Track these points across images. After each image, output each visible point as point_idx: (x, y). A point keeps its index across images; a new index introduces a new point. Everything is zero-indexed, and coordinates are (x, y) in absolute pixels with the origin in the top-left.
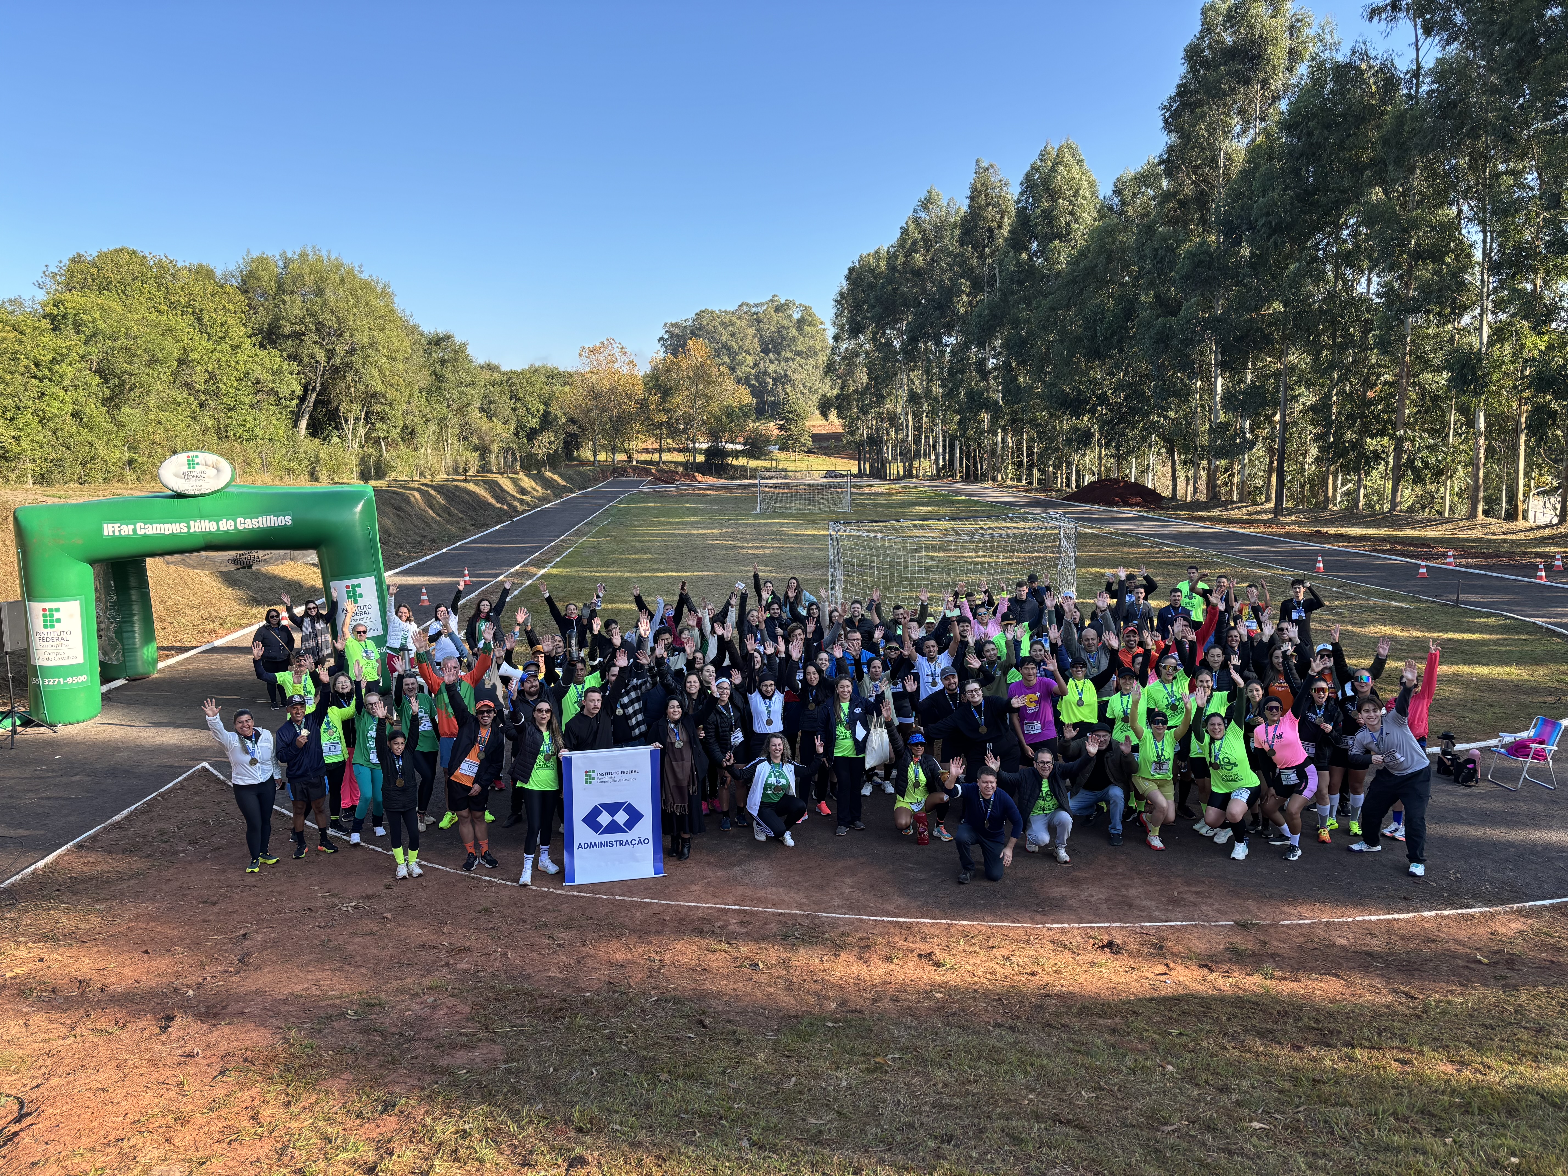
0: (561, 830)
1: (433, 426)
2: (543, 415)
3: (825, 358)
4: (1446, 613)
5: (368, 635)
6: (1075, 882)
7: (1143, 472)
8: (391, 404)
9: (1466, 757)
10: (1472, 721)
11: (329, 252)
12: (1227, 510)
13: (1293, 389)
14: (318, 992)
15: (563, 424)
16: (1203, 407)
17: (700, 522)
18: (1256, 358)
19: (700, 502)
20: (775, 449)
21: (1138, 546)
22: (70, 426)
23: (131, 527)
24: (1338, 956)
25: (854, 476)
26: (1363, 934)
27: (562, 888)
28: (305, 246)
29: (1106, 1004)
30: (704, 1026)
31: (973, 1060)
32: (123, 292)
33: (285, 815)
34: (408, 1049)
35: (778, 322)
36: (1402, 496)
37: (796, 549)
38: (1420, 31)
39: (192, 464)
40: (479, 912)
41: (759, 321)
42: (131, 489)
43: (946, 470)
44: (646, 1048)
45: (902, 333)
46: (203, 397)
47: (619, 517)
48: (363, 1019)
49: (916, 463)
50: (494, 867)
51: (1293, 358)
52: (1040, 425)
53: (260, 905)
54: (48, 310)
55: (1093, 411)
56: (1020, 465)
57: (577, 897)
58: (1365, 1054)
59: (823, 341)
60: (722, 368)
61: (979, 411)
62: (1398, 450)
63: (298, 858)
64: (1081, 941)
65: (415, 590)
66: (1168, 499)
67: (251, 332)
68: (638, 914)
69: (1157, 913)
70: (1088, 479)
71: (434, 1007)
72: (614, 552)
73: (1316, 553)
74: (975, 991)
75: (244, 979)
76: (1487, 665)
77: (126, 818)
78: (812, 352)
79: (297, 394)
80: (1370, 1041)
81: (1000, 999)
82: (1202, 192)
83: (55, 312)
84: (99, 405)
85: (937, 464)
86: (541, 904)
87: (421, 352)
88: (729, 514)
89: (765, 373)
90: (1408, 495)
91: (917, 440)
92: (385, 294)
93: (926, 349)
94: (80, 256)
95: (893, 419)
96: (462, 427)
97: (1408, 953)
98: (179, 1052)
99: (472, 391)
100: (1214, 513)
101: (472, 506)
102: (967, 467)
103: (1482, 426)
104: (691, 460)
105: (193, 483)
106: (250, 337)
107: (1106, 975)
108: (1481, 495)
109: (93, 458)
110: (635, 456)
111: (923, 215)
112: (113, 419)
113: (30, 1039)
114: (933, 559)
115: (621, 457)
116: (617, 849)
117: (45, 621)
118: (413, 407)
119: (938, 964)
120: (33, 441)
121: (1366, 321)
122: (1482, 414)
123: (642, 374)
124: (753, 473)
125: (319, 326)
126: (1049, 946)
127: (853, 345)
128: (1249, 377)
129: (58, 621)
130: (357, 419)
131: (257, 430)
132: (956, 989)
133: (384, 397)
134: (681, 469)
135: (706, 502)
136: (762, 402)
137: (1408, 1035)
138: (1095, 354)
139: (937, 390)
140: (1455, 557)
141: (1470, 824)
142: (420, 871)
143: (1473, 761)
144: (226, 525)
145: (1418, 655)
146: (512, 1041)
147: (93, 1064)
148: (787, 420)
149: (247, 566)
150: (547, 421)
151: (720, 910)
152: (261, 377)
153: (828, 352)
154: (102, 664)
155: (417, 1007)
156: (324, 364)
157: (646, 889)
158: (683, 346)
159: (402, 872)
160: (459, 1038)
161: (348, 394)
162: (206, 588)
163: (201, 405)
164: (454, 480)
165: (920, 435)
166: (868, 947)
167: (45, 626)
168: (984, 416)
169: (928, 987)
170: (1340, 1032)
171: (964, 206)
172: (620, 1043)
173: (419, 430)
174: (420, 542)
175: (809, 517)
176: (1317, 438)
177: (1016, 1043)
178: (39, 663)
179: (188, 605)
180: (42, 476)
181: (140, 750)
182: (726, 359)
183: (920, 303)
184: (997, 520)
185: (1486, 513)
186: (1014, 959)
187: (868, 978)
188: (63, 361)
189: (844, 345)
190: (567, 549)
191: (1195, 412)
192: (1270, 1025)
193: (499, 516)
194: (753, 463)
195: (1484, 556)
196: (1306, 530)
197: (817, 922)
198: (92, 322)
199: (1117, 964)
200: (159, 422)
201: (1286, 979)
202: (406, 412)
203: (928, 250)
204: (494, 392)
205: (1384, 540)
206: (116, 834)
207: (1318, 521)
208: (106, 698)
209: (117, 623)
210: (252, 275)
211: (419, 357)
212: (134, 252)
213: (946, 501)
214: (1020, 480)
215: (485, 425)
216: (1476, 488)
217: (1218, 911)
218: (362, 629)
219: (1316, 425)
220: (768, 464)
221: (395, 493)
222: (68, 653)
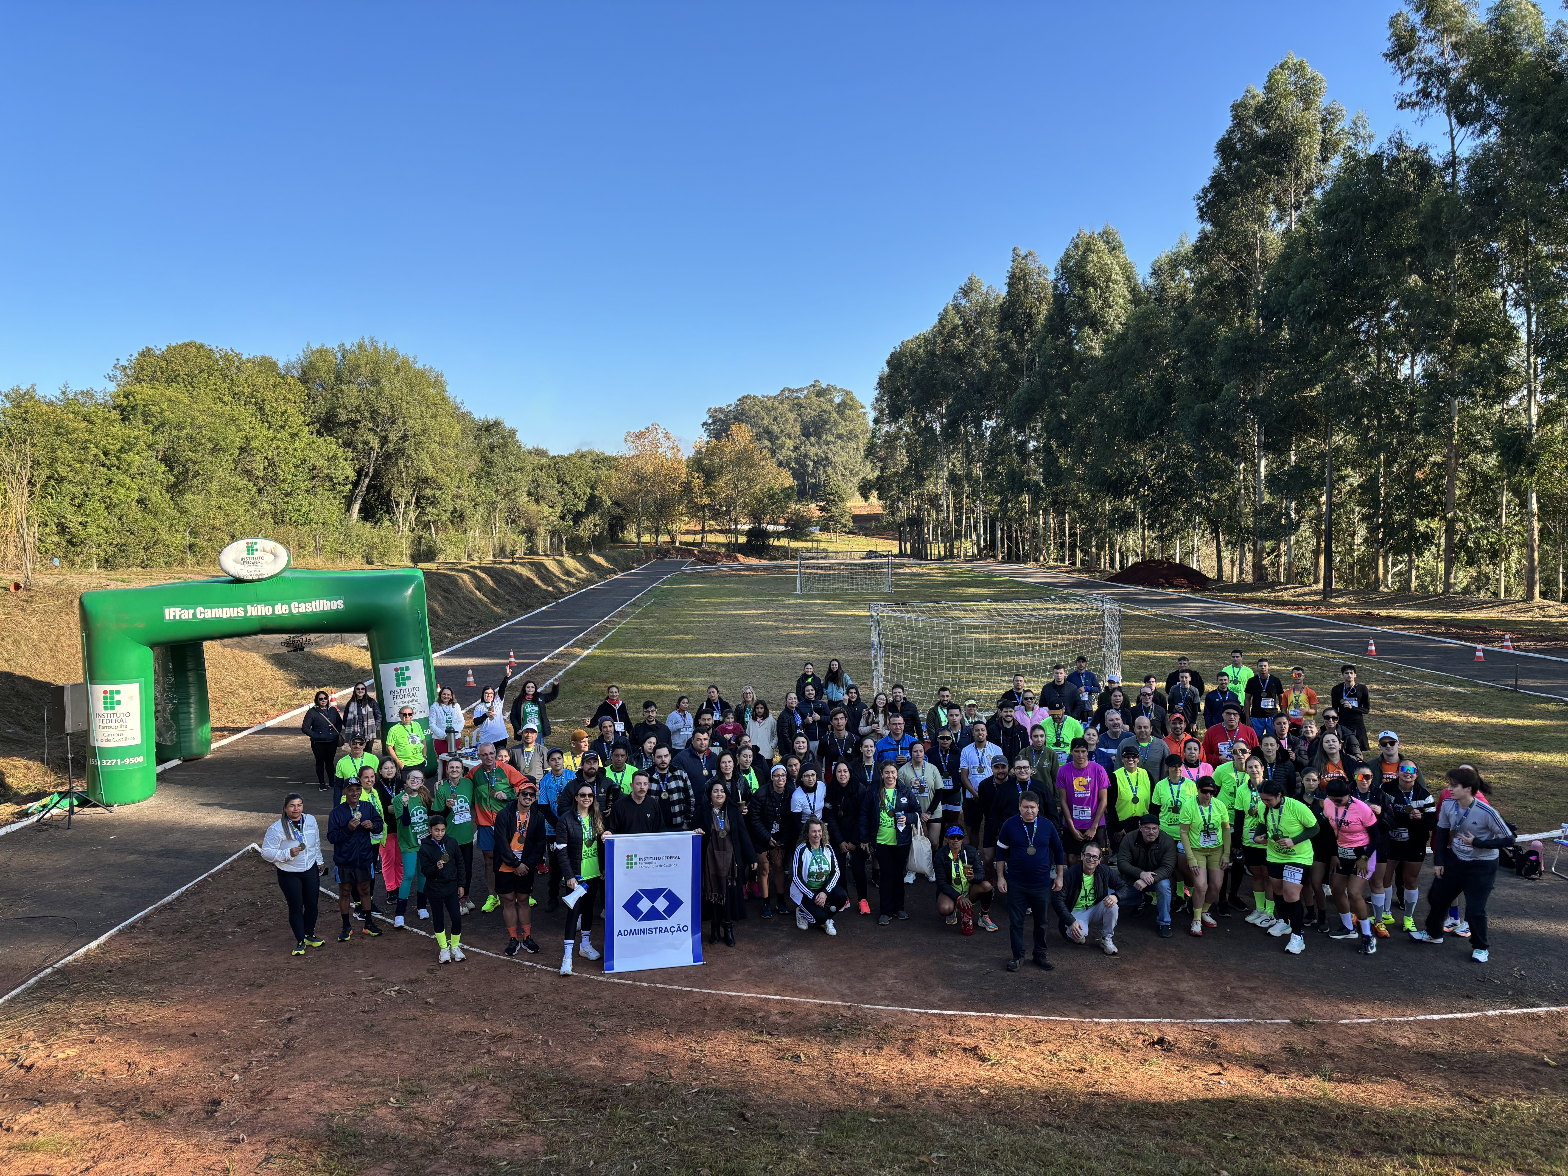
0: (602, 915)
1: (482, 510)
2: (589, 499)
3: (866, 441)
4: (1505, 698)
5: (414, 717)
6: (1122, 975)
7: (1187, 554)
8: (441, 489)
9: (1528, 849)
10: (1534, 810)
11: (385, 344)
12: (1274, 591)
13: (1339, 470)
14: (361, 1079)
15: (609, 508)
16: (1246, 489)
17: (741, 603)
18: (1301, 439)
19: (743, 583)
20: (816, 530)
21: (1184, 628)
22: (135, 511)
23: (191, 611)
24: (1400, 1057)
25: (895, 556)
26: (1424, 1034)
27: (603, 975)
28: (363, 338)
29: (1158, 1105)
30: (745, 1120)
31: (1021, 1161)
32: (190, 384)
33: (330, 897)
34: (449, 1139)
35: (820, 407)
36: (1455, 578)
37: (837, 630)
38: (1454, 121)
39: (251, 550)
40: (521, 998)
41: (800, 406)
42: (191, 572)
43: (988, 551)
44: (687, 1142)
45: (942, 416)
46: (262, 483)
47: (661, 598)
48: (406, 1108)
49: (957, 544)
50: (536, 952)
51: (1338, 439)
52: (1081, 506)
53: (305, 988)
54: (118, 401)
55: (1136, 492)
56: (1063, 545)
57: (618, 984)
58: (1428, 1161)
59: (865, 424)
60: (764, 451)
61: (1021, 492)
62: (1450, 531)
63: (342, 941)
64: (1130, 1037)
65: (462, 671)
66: (1214, 580)
67: (308, 420)
68: (679, 1003)
69: (1209, 1009)
70: (1132, 560)
71: (475, 1096)
72: (656, 633)
73: (1368, 636)
74: (1022, 1088)
75: (288, 1064)
76: (1548, 752)
77: (177, 899)
78: (853, 435)
79: (351, 479)
80: (1432, 1146)
81: (1047, 1097)
82: (1239, 278)
83: (125, 403)
84: (164, 492)
85: (979, 545)
86: (582, 991)
87: (472, 438)
88: (770, 595)
89: (806, 456)
90: (1462, 577)
91: (958, 521)
92: (438, 383)
93: (966, 432)
94: (149, 350)
95: (934, 500)
96: (510, 511)
97: (1471, 1054)
98: (224, 1138)
99: (520, 476)
100: (1261, 595)
101: (518, 588)
102: (1009, 547)
103: (1535, 507)
104: (733, 541)
105: (251, 568)
106: (308, 425)
107: (1157, 1074)
108: (1537, 577)
109: (156, 543)
110: (678, 538)
111: (963, 302)
112: (177, 504)
113: (80, 1121)
114: (976, 640)
115: (664, 538)
116: (656, 936)
117: (105, 703)
118: (463, 491)
119: (983, 1059)
120: (99, 526)
121: (1411, 404)
122: (1534, 495)
123: (685, 458)
124: (795, 554)
125: (374, 414)
126: (1097, 1041)
127: (893, 428)
128: (1293, 458)
129: (119, 702)
130: (408, 503)
131: (312, 515)
132: (1002, 1085)
133: (434, 481)
134: (723, 550)
135: (747, 583)
136: (804, 484)
137: (1472, 1141)
138: (1136, 437)
139: (978, 472)
140: (1512, 640)
141: (1534, 918)
142: (463, 956)
143: (1535, 853)
144: (281, 609)
145: (1477, 741)
146: (553, 1132)
147: (141, 1148)
148: (828, 502)
149: (298, 648)
150: (593, 504)
151: (761, 999)
152: (317, 463)
153: (869, 435)
154: (158, 745)
155: (459, 1096)
156: (377, 450)
157: (687, 977)
158: (726, 430)
159: (445, 956)
160: (500, 1128)
161: (400, 479)
162: (259, 670)
163: (260, 491)
164: (502, 563)
165: (961, 515)
166: (912, 1039)
167: (106, 708)
168: (1025, 497)
169: (973, 1083)
170: (1401, 1137)
171: (1002, 291)
172: (661, 1136)
173: (469, 514)
174: (467, 624)
175: (849, 598)
176: (1364, 518)
177: (1065, 1143)
178: (98, 744)
179: (241, 686)
180: (107, 560)
181: (193, 831)
182: (767, 443)
183: (959, 387)
184: (1040, 602)
185: (1544, 595)
186: (1061, 1054)
187: (912, 1072)
188: (130, 450)
189: (885, 428)
190: (610, 630)
191: (1239, 493)
192: (1328, 1130)
193: (544, 598)
194: (795, 544)
195: (1542, 639)
196: (1357, 612)
197: (859, 1013)
198: (160, 413)
199: (1168, 1063)
200: (220, 508)
201: (1345, 1081)
202: (456, 496)
203: (968, 336)
204: (542, 476)
205: (1438, 622)
206: (166, 915)
207: (1370, 603)
208: (162, 778)
209: (173, 704)
210: (312, 366)
211: (470, 443)
212: (202, 346)
213: (988, 581)
214: (1062, 560)
215: (533, 508)
216: (1532, 570)
217: (1273, 1008)
218: (408, 711)
219: (1363, 507)
220: (809, 545)
221: (444, 575)
222: (127, 734)
